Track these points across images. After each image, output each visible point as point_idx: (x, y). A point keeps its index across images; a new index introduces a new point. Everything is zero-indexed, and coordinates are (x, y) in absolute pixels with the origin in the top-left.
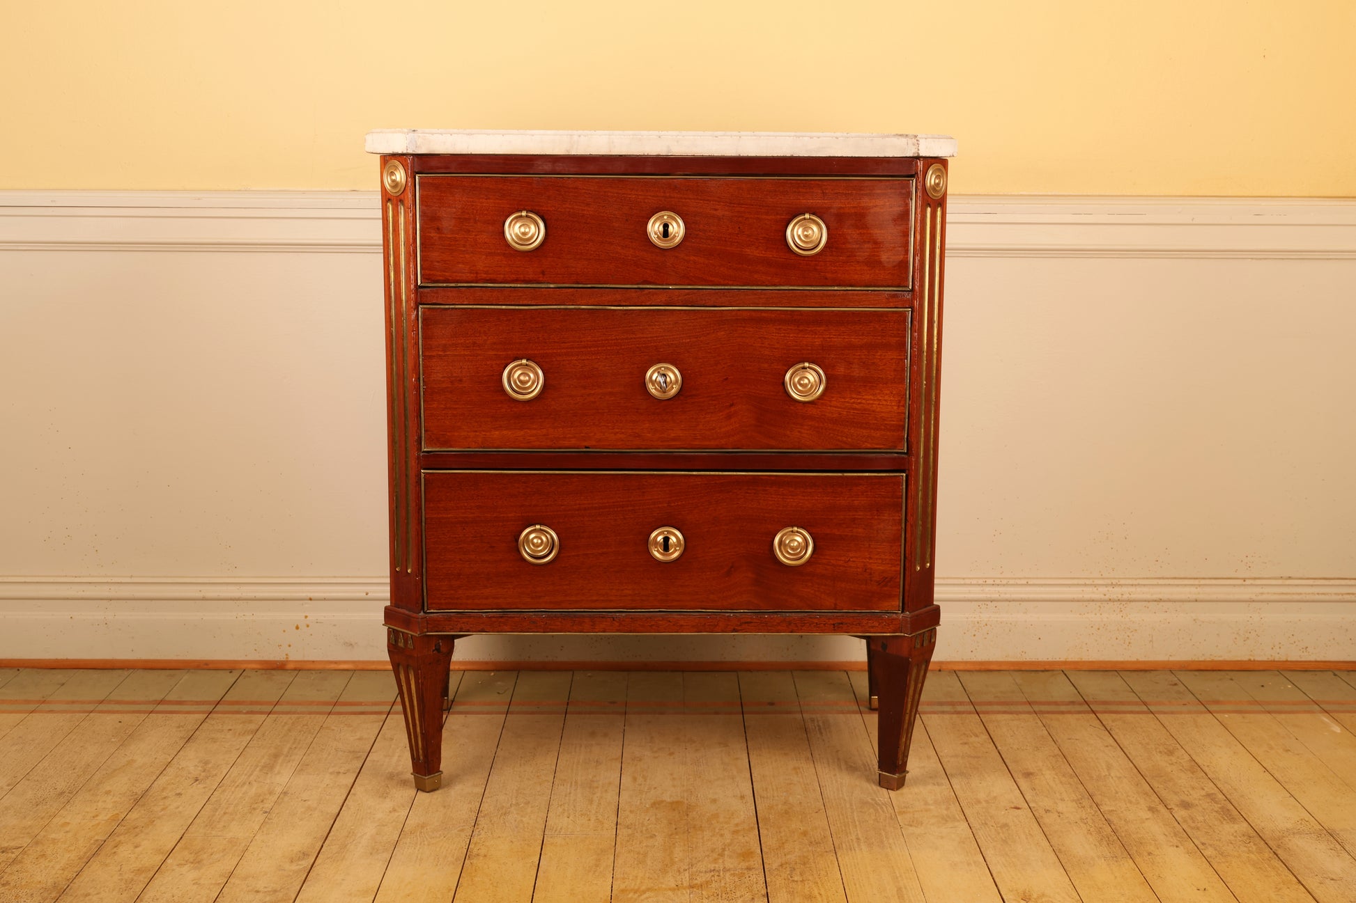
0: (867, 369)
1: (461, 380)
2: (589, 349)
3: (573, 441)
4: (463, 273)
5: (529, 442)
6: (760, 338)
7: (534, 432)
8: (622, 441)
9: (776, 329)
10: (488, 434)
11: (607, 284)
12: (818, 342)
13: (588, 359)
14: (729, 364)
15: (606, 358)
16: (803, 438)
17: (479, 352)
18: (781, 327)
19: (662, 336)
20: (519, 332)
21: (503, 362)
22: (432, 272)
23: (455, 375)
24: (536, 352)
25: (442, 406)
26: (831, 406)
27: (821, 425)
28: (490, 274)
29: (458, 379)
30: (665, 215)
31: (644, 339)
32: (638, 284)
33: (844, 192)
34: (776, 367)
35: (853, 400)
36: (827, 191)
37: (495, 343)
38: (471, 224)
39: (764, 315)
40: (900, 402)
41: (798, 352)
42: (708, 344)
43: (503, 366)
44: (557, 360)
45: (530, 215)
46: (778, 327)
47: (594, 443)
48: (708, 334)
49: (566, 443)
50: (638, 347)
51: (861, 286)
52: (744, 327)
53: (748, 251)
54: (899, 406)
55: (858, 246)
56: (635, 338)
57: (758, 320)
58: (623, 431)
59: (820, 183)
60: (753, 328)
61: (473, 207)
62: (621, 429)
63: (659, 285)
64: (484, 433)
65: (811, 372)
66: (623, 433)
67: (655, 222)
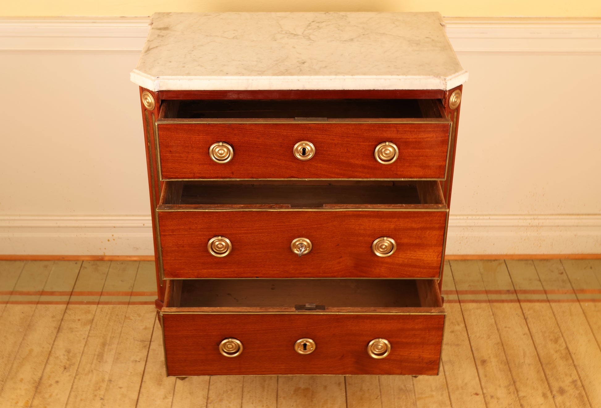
0: (421, 239)
2: (258, 231)
3: (249, 275)
5: (224, 275)
6: (358, 225)
8: (278, 275)
9: (368, 220)
10: (200, 271)
12: (392, 226)
13: (257, 236)
14: (339, 238)
15: (268, 235)
16: (381, 272)
17: (193, 233)
18: (371, 219)
19: (300, 224)
20: (216, 223)
21: (208, 238)
22: (168, 174)
23: (179, 244)
24: (226, 232)
25: (173, 259)
26: (398, 258)
29: (182, 246)
30: (304, 143)
31: (290, 226)
34: (367, 239)
35: (411, 255)
36: (400, 130)
37: (202, 228)
38: (190, 149)
39: (360, 213)
41: (381, 232)
42: (328, 228)
43: (208, 240)
44: (239, 236)
45: (224, 145)
46: (369, 219)
47: (262, 275)
48: (328, 223)
49: (245, 275)
50: (286, 230)
52: (350, 219)
53: (352, 161)
54: (437, 258)
55: (416, 158)
56: (285, 225)
57: (357, 216)
59: (395, 125)
60: (354, 220)
61: (191, 140)
62: (277, 269)
64: (198, 271)
65: (388, 241)
66: (278, 270)
67: (298, 147)
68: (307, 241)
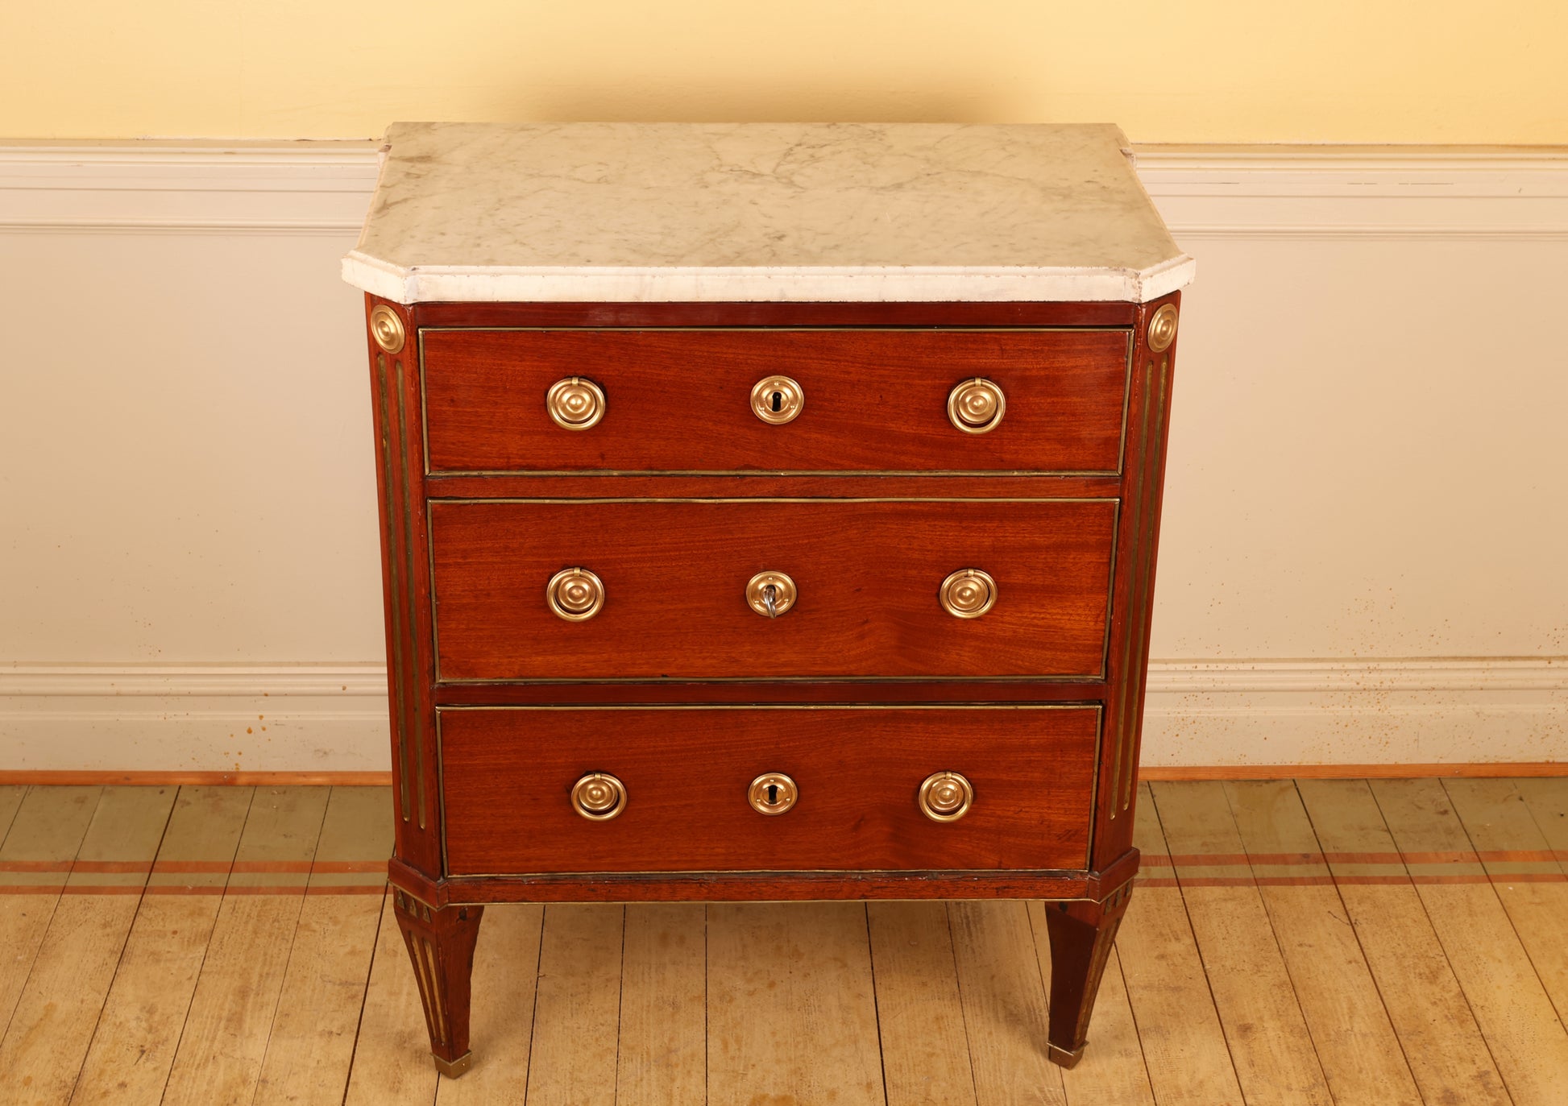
0: (1055, 576)
1: (488, 595)
2: (667, 554)
3: (645, 669)
4: (490, 458)
5: (583, 670)
6: (907, 537)
7: (591, 657)
8: (714, 667)
9: (929, 525)
10: (527, 660)
11: (693, 470)
12: (987, 542)
13: (666, 567)
14: (862, 571)
15: (691, 565)
16: (962, 661)
17: (514, 559)
18: (936, 523)
19: (769, 536)
20: (569, 533)
21: (547, 570)
22: (444, 457)
23: (480, 587)
24: (593, 558)
25: (463, 626)
26: (1002, 622)
27: (989, 646)
28: (528, 459)
29: (485, 592)
30: (776, 381)
32: (736, 469)
33: (1032, 348)
34: (928, 574)
35: (1033, 615)
36: (1008, 348)
37: (535, 547)
38: (498, 395)
39: (912, 507)
40: (1099, 615)
41: (960, 555)
42: (834, 545)
43: (547, 576)
44: (622, 568)
45: (583, 383)
46: (933, 523)
47: (674, 671)
48: (834, 532)
49: (636, 671)
50: (736, 551)
51: (1050, 470)
52: (886, 524)
53: (892, 426)
54: (1096, 622)
55: (1048, 419)
56: (732, 539)
57: (904, 514)
58: (715, 655)
59: (997, 336)
60: (897, 524)
61: (502, 372)
62: (712, 653)
63: (767, 470)
64: (522, 659)
65: (976, 581)
66: (715, 657)
67: (762, 390)
68: (783, 582)
